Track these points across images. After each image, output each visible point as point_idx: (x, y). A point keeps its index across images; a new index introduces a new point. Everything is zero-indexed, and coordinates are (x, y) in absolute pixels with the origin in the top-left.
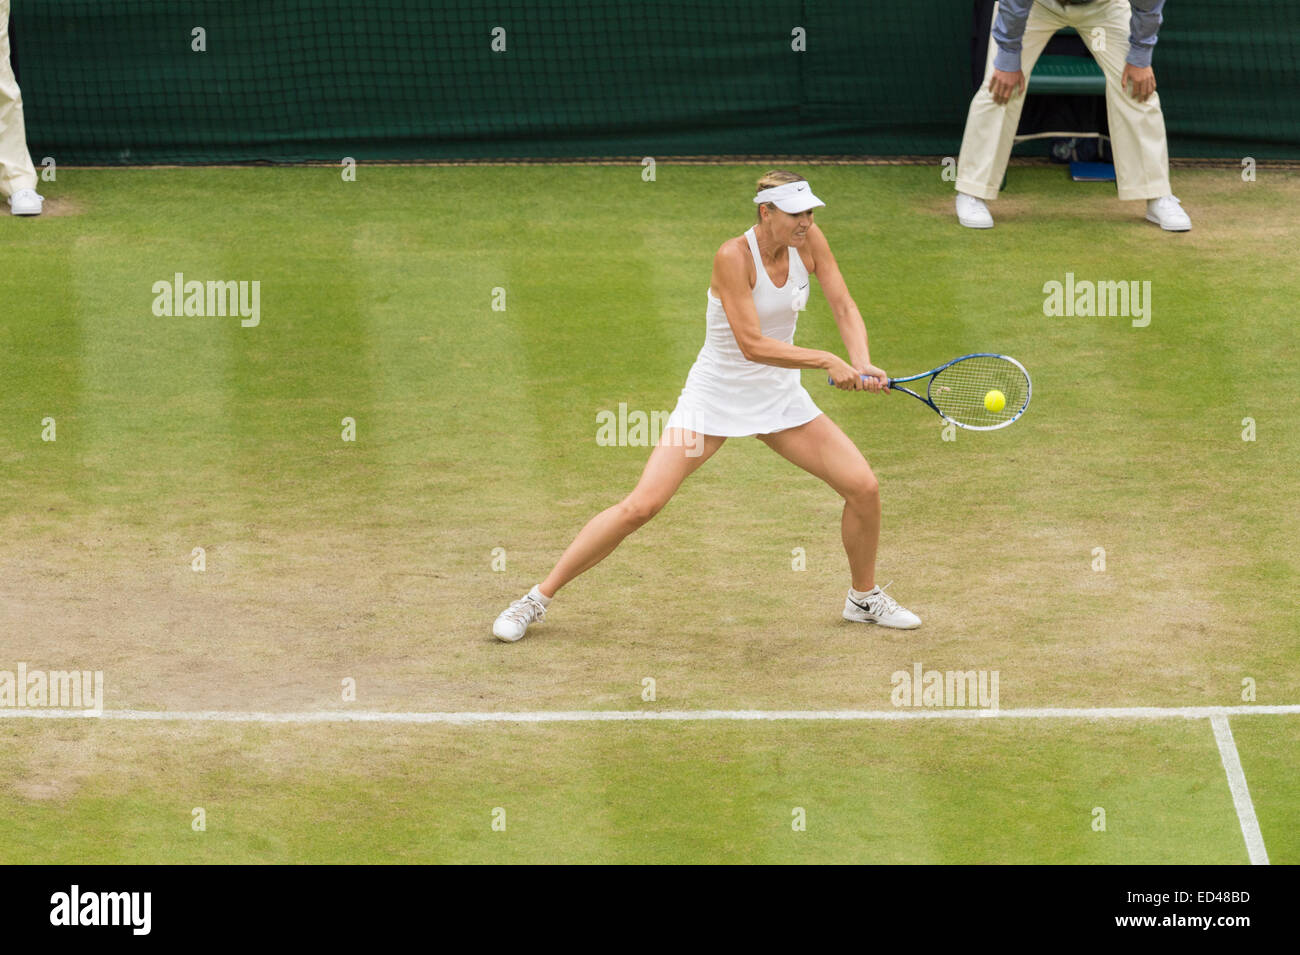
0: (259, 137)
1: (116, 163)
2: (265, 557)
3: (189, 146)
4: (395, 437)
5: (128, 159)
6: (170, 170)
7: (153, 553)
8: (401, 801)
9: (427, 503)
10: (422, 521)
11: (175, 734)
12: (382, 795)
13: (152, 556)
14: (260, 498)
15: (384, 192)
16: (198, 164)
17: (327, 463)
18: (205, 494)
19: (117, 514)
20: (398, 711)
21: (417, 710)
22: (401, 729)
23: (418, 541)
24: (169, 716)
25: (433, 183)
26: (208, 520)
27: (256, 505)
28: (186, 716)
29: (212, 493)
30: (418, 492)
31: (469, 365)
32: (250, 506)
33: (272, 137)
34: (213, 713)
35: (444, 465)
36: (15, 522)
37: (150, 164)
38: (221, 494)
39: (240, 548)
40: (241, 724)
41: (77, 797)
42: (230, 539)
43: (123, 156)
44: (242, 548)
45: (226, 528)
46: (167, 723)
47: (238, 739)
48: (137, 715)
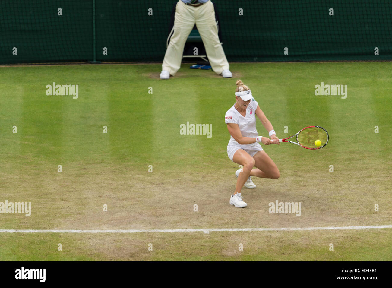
0: (297, 53)
1: (253, 61)
2: (300, 181)
3: (276, 56)
4: (339, 144)
5: (257, 60)
6: (270, 64)
8: (341, 253)
9: (348, 164)
10: (347, 169)
11: (273, 235)
12: (335, 252)
13: (265, 181)
14: (298, 163)
15: (334, 70)
16: (278, 62)
17: (319, 152)
18: (281, 162)
20: (340, 226)
21: (345, 226)
22: (340, 231)
23: (346, 175)
24: (270, 229)
25: (349, 67)
26: (282, 170)
27: (297, 165)
28: (275, 229)
29: (284, 162)
30: (346, 160)
31: (361, 122)
32: (295, 165)
33: (301, 53)
34: (284, 228)
35: (353, 152)
36: (223, 172)
37: (264, 62)
38: (286, 162)
39: (292, 179)
40: (292, 232)
41: (242, 255)
42: (289, 175)
43: (255, 59)
44: (293, 178)
45: (288, 172)
46: (270, 232)
47: (292, 236)
48: (261, 230)
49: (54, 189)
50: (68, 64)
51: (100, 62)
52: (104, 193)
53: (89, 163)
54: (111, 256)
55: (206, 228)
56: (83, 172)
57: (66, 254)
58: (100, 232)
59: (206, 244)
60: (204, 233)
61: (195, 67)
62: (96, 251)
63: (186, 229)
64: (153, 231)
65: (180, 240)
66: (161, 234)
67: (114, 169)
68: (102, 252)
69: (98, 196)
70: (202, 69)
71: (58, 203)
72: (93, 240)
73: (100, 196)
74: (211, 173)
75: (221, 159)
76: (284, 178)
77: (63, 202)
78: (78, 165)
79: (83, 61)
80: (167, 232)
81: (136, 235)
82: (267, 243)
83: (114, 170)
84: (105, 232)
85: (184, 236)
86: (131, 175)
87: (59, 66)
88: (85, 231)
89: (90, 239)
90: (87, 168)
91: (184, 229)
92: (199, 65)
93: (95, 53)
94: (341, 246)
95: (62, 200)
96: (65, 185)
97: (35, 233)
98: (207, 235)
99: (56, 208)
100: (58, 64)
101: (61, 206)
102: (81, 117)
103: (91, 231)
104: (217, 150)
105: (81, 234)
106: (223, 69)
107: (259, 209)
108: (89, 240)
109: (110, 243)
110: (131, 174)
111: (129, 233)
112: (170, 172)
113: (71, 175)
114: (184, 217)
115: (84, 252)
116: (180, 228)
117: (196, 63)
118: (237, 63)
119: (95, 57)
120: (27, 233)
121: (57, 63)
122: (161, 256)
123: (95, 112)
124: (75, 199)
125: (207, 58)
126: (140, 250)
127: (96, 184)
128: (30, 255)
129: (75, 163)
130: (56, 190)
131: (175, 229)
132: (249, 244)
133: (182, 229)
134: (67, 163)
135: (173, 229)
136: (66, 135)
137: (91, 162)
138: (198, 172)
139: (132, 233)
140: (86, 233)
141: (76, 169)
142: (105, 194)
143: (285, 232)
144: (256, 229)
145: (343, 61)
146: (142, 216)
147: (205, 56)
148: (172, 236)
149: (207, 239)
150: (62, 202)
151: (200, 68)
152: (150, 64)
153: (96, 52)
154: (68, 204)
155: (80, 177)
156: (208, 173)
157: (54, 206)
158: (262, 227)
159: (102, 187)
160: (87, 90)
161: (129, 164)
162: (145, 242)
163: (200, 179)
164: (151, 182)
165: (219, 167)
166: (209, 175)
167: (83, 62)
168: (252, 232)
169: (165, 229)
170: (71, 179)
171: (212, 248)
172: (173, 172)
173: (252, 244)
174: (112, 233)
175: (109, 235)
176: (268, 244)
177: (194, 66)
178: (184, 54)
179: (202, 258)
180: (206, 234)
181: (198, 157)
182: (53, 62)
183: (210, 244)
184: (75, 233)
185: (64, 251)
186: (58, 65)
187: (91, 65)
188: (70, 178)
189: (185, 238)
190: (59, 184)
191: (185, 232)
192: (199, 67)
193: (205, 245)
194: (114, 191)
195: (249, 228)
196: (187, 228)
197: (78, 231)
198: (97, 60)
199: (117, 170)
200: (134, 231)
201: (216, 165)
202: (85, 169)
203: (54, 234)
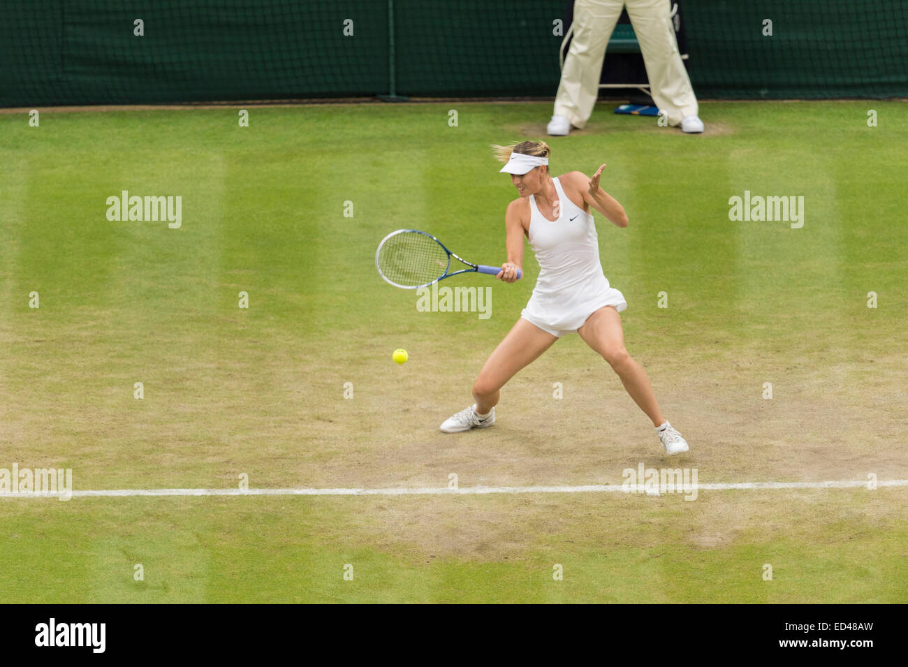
1: (759, 98)
2: (867, 373)
3: (809, 86)
5: (766, 95)
6: (796, 103)
7: (789, 371)
11: (806, 498)
13: (788, 374)
14: (862, 331)
16: (815, 99)
18: (825, 330)
19: (764, 344)
24: (798, 485)
26: (826, 347)
27: (861, 336)
28: (813, 485)
32: (856, 337)
34: (831, 482)
36: (691, 352)
37: (783, 99)
38: (836, 330)
39: (850, 367)
40: (849, 490)
41: (735, 544)
42: (842, 361)
43: (763, 92)
44: (852, 367)
45: (839, 353)
46: (799, 491)
47: (849, 500)
48: (778, 486)
49: (299, 392)
50: (332, 103)
51: (406, 98)
52: (414, 403)
53: (381, 333)
54: (431, 549)
56: (366, 353)
57: (328, 545)
58: (406, 492)
59: (653, 520)
61: (627, 109)
62: (397, 538)
63: (607, 484)
64: (531, 489)
65: (593, 512)
66: (549, 496)
67: (441, 347)
68: (410, 540)
69: (400, 410)
70: (641, 114)
71: (309, 426)
72: (391, 511)
73: (407, 410)
74: (663, 355)
75: (686, 323)
76: (831, 365)
77: (321, 422)
78: (355, 337)
79: (366, 95)
80: (563, 492)
81: (490, 499)
82: (792, 518)
83: (439, 349)
84: (419, 493)
85: (603, 501)
86: (478, 361)
87: (309, 108)
88: (371, 492)
89: (381, 508)
90: (375, 344)
91: (602, 484)
92: (636, 105)
93: (392, 79)
95: (318, 419)
96: (324, 384)
97: (254, 495)
98: (655, 499)
99: (303, 438)
100: (307, 103)
101: (315, 433)
102: (363, 226)
103: (384, 492)
104: (678, 302)
105: (364, 499)
106: (682, 114)
107: (773, 438)
108: (381, 513)
109: (431, 519)
110: (479, 358)
111: (474, 495)
112: (568, 354)
113: (340, 361)
114: (602, 458)
115: (369, 540)
116: (592, 484)
117: (628, 102)
118: (721, 102)
119: (393, 88)
120: (235, 496)
121: (305, 101)
122: (549, 548)
123: (394, 213)
124: (348, 415)
126: (500, 534)
127: (396, 382)
128: (242, 549)
129: (348, 333)
130: (304, 395)
131: (582, 484)
132: (751, 519)
133: (598, 484)
134: (328, 333)
135: (577, 484)
136: (327, 268)
137: (385, 330)
138: (633, 354)
139: (481, 495)
140: (373, 495)
141: (350, 346)
142: (418, 405)
143: (832, 491)
144: (766, 486)
146: (505, 456)
147: (646, 86)
148: (575, 501)
149: (656, 509)
150: (319, 425)
151: (636, 112)
152: (523, 103)
153: (397, 74)
154: (331, 427)
155: (361, 366)
156: (657, 355)
157: (298, 433)
158: (782, 479)
159: (410, 388)
160: (375, 164)
161: (474, 334)
162: (510, 516)
164: (526, 376)
165: (682, 342)
166: (659, 359)
167: (367, 99)
168: (759, 492)
169: (558, 485)
170: (339, 369)
171: (665, 529)
172: (577, 354)
173: (757, 519)
174: (435, 496)
175: (428, 500)
176: (796, 518)
177: (623, 108)
179: (643, 551)
180: (652, 497)
181: (634, 319)
182: (294, 98)
183: (662, 519)
184: (348, 497)
185: (323, 539)
186: (307, 106)
187: (384, 104)
188: (337, 367)
189: (604, 505)
190: (311, 382)
191: (604, 492)
192: (634, 110)
193: (650, 523)
194: (439, 397)
195: (752, 482)
196: (609, 482)
198: (398, 94)
199: (445, 348)
200: (486, 490)
201: (675, 337)
202: (372, 346)
203: (299, 497)
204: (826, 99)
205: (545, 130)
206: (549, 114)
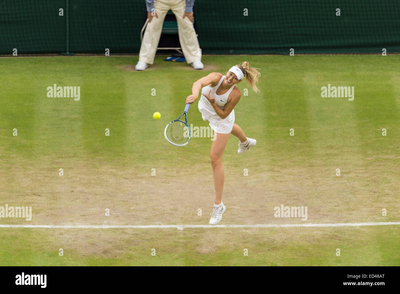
0: (274, 46)
1: (229, 54)
2: (277, 176)
3: (252, 49)
4: (316, 139)
6: (246, 56)
7: (241, 175)
8: (318, 251)
9: (326, 159)
10: (325, 165)
11: (249, 232)
12: (312, 250)
14: (275, 158)
15: (312, 63)
17: (296, 147)
19: (230, 163)
20: (317, 223)
21: (323, 223)
22: (318, 229)
23: (324, 171)
24: (245, 226)
25: (328, 60)
26: (258, 165)
27: (274, 160)
28: (251, 226)
29: (260, 156)
30: (323, 156)
31: (339, 116)
32: (272, 160)
33: (278, 46)
34: (260, 225)
35: (331, 147)
36: (197, 166)
37: (240, 54)
38: (263, 157)
39: (269, 174)
40: (269, 228)
41: (217, 252)
42: (265, 171)
43: (231, 51)
44: (270, 174)
45: (264, 167)
46: (246, 228)
47: (268, 233)
48: (236, 226)
49: (26, 183)
50: (41, 56)
51: (73, 54)
52: (76, 188)
53: (62, 157)
54: (83, 252)
55: (180, 225)
56: (55, 166)
57: (38, 250)
58: (72, 227)
59: (180, 241)
60: (178, 229)
61: (170, 59)
62: (69, 247)
63: (160, 225)
64: (127, 227)
65: (154, 237)
66: (134, 230)
67: (87, 163)
68: (74, 248)
69: (70, 191)
70: (177, 61)
71: (30, 198)
72: (65, 235)
73: (73, 191)
74: (185, 168)
75: (196, 154)
76: (260, 173)
77: (35, 196)
78: (50, 159)
79: (56, 52)
80: (141, 228)
81: (108, 230)
82: (243, 240)
83: (87, 164)
84: (78, 227)
85: (158, 232)
86: (104, 170)
87: (31, 58)
88: (57, 227)
89: (61, 234)
90: (59, 162)
91: (158, 225)
92: (174, 57)
93: (68, 45)
94: (319, 243)
95: (34, 194)
96: (37, 179)
97: (6, 228)
98: (181, 232)
99: (28, 203)
100: (30, 56)
101: (33, 201)
102: (54, 110)
103: (63, 227)
104: (192, 144)
105: (54, 230)
107: (234, 205)
108: (61, 236)
109: (83, 239)
110: (104, 169)
111: (102, 229)
112: (143, 167)
113: (44, 169)
114: (158, 213)
115: (56, 248)
116: (153, 224)
117: (170, 56)
118: (213, 56)
119: (68, 49)
121: (30, 55)
122: (134, 253)
123: (68, 105)
124: (47, 193)
125: (181, 50)
126: (113, 246)
127: (68, 179)
129: (47, 157)
130: (28, 184)
131: (149, 224)
132: (224, 241)
133: (156, 224)
134: (39, 157)
135: (147, 225)
136: (38, 128)
137: (63, 156)
138: (172, 167)
139: (104, 229)
140: (58, 228)
141: (48, 163)
142: (77, 189)
143: (261, 229)
144: (231, 226)
145: (321, 54)
146: (115, 212)
147: (179, 48)
148: (146, 232)
149: (182, 236)
150: (35, 197)
151: (174, 60)
152: (124, 56)
153: (69, 43)
154: (40, 198)
155: (52, 171)
156: (183, 168)
157: (26, 201)
158: (238, 223)
159: (74, 182)
161: (102, 158)
162: (118, 238)
163: (175, 173)
164: (125, 177)
165: (194, 162)
166: (184, 169)
167: (56, 54)
168: (228, 229)
169: (139, 225)
170: (43, 173)
171: (186, 245)
172: (147, 167)
173: (227, 241)
174: (85, 229)
175: (82, 231)
176: (244, 241)
177: (168, 58)
178: (159, 46)
179: (176, 255)
180: (180, 230)
181: (172, 152)
182: (25, 54)
183: (184, 241)
184: (48, 229)
185: (36, 247)
186: (30, 57)
187: (63, 57)
188: (42, 172)
189: (158, 234)
190: (31, 178)
191: (159, 228)
192: (173, 59)
193: (179, 242)
194: (86, 185)
195: (224, 224)
196: (161, 224)
197: (49, 227)
198: (70, 52)
199: (89, 164)
200: (107, 227)
201: (190, 160)
202: (57, 163)
203: (26, 229)
204: (259, 54)
205: (134, 68)
206: (136, 61)
